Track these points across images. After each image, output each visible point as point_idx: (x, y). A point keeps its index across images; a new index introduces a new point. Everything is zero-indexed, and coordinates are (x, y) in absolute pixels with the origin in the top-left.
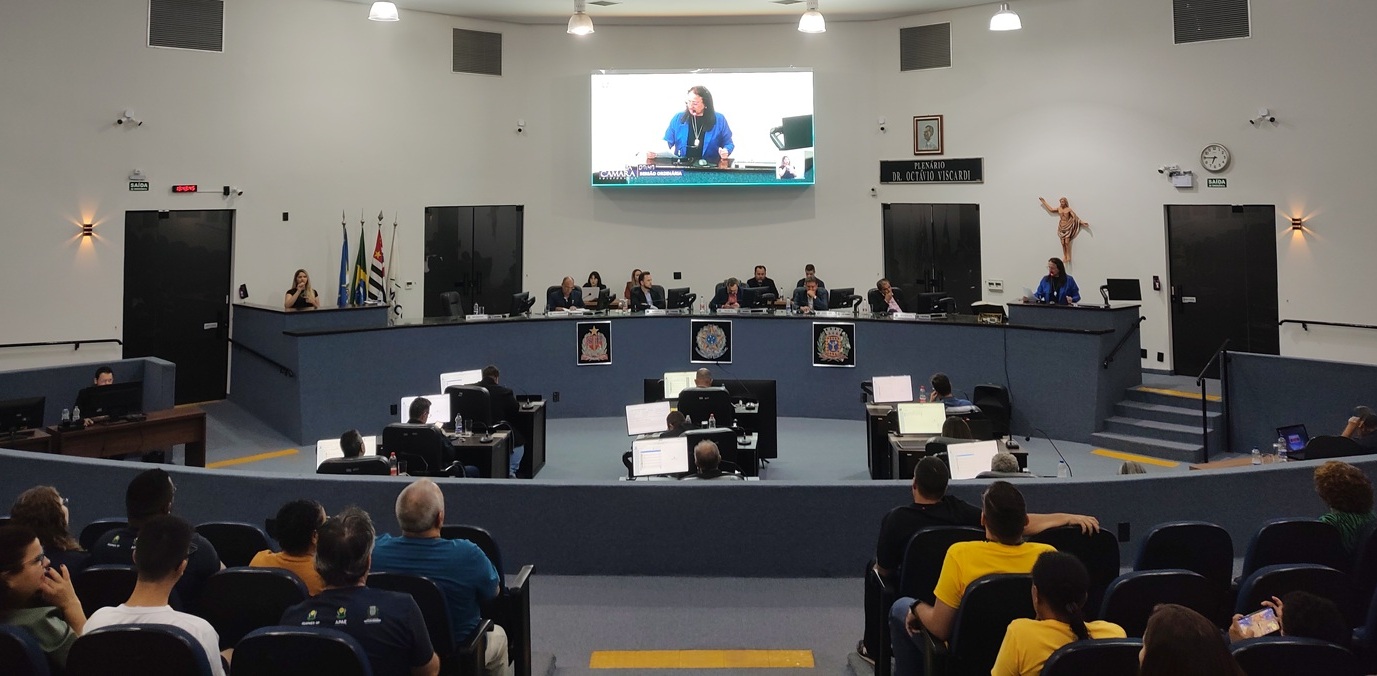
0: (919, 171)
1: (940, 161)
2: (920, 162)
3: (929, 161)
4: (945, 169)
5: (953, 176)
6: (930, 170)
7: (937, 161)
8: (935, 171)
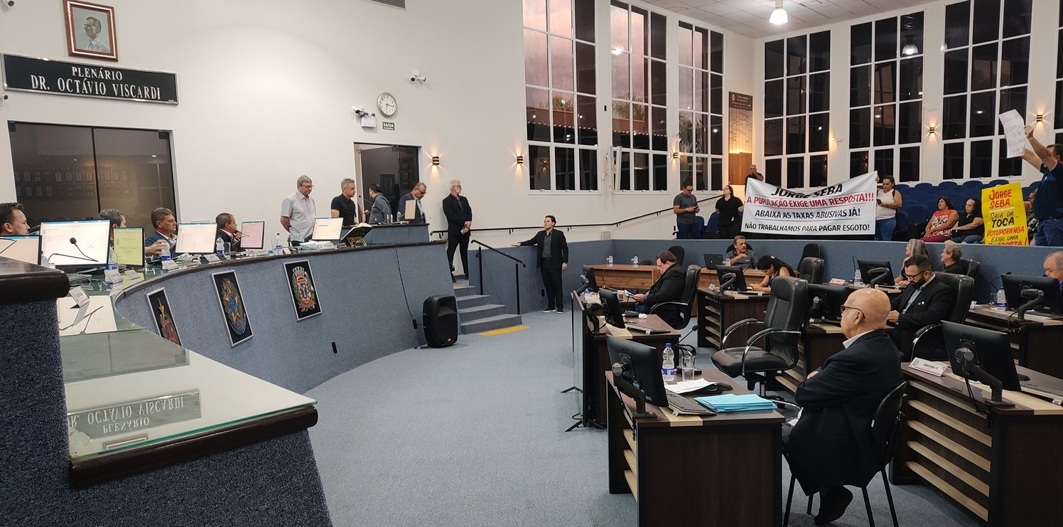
0: (81, 79)
1: (116, 70)
2: (82, 67)
3: (97, 68)
4: (123, 82)
5: (135, 92)
6: (99, 80)
7: (110, 69)
8: (108, 83)
